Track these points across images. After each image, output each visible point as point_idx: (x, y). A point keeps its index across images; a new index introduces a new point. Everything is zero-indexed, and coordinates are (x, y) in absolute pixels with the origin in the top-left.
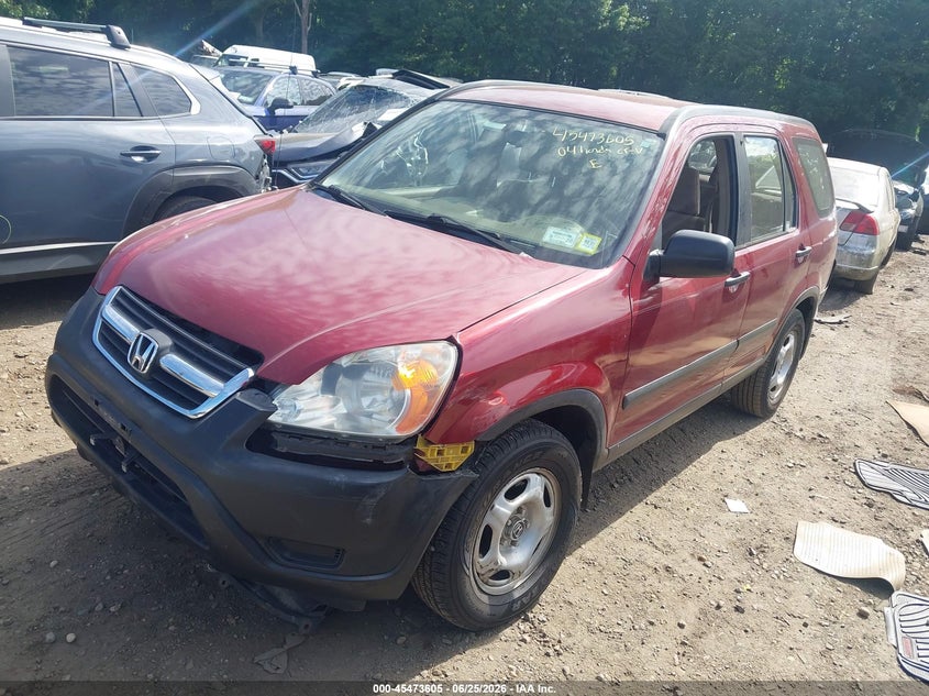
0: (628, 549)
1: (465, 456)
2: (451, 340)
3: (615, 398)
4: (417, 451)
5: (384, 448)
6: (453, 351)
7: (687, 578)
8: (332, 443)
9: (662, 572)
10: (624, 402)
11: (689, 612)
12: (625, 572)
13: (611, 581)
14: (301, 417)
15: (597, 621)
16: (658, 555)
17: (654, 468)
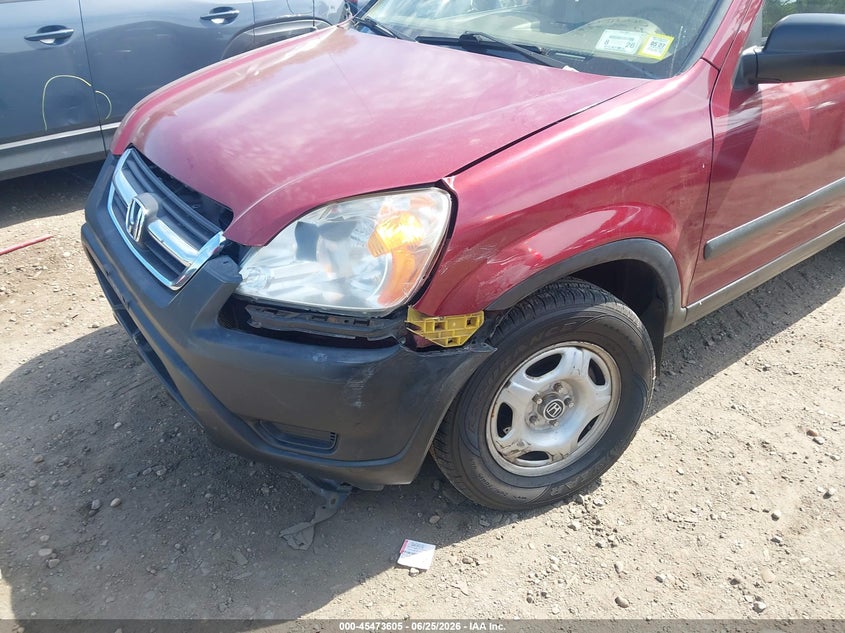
0: (716, 419)
1: (473, 329)
2: (440, 185)
3: (692, 247)
4: (411, 325)
5: (368, 323)
6: (445, 200)
7: (787, 457)
8: (308, 317)
9: (757, 449)
10: (706, 252)
11: (786, 501)
12: (708, 447)
13: (690, 458)
14: (273, 287)
15: (666, 506)
16: (754, 426)
17: (761, 322)
